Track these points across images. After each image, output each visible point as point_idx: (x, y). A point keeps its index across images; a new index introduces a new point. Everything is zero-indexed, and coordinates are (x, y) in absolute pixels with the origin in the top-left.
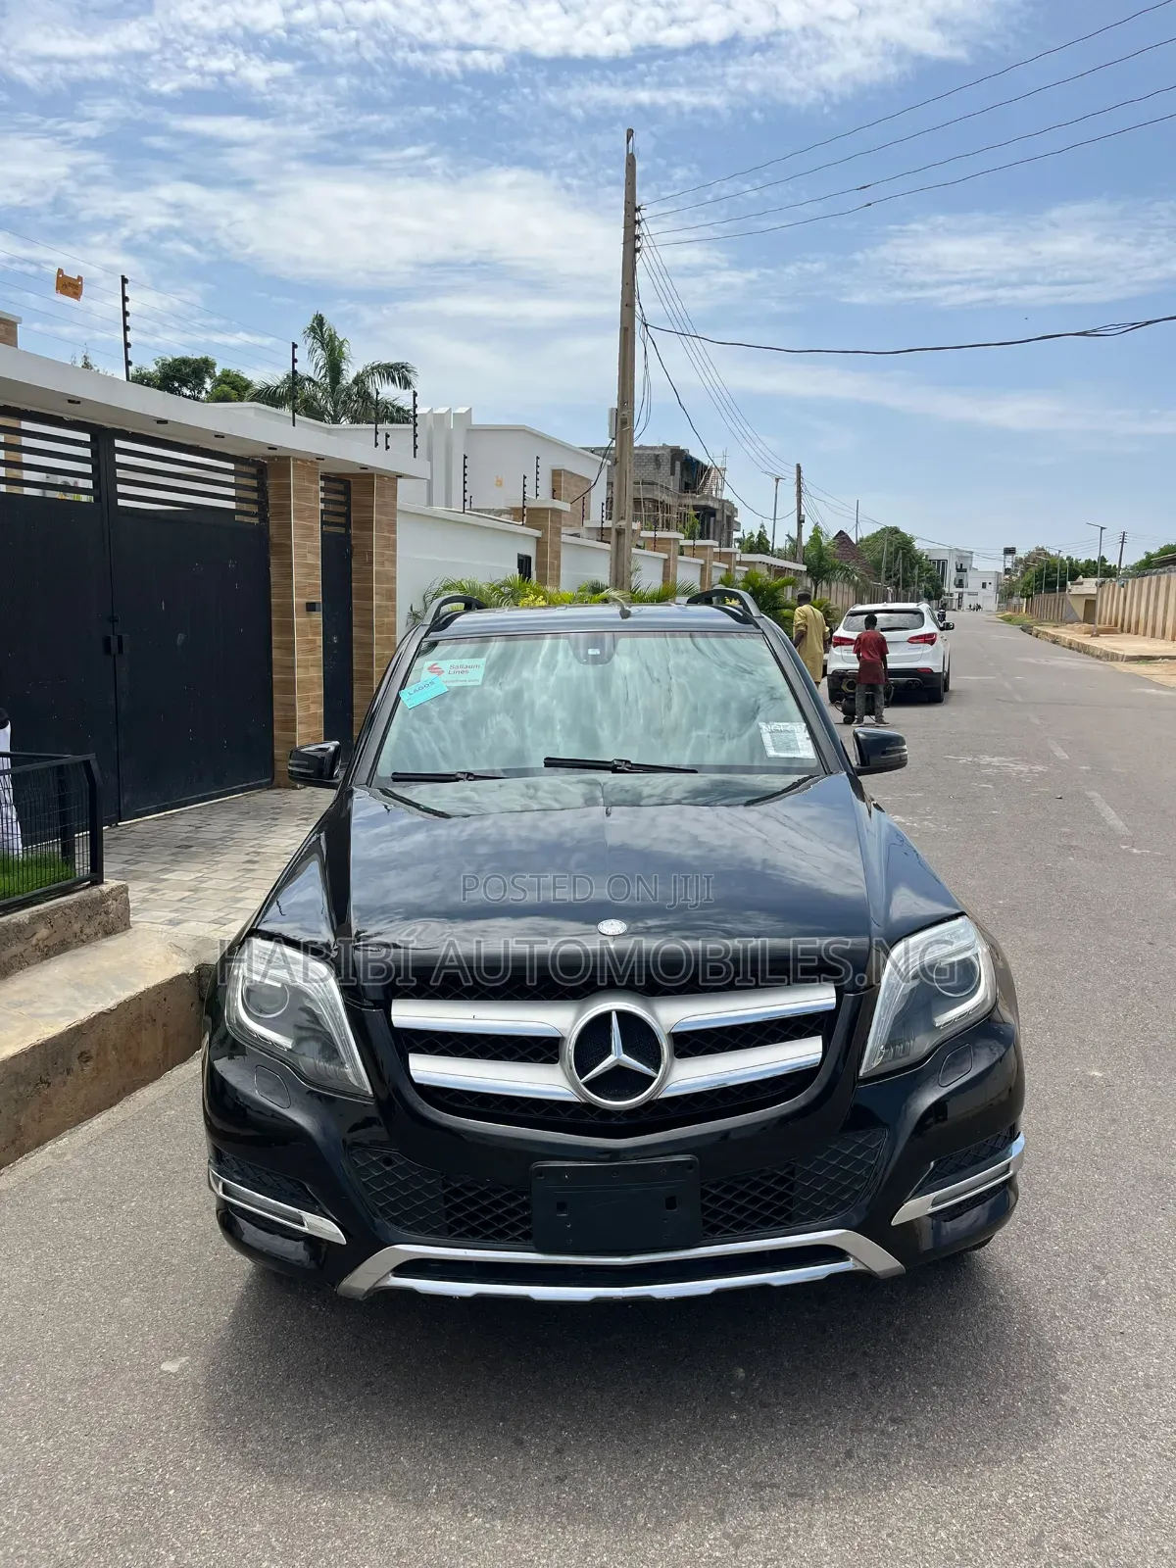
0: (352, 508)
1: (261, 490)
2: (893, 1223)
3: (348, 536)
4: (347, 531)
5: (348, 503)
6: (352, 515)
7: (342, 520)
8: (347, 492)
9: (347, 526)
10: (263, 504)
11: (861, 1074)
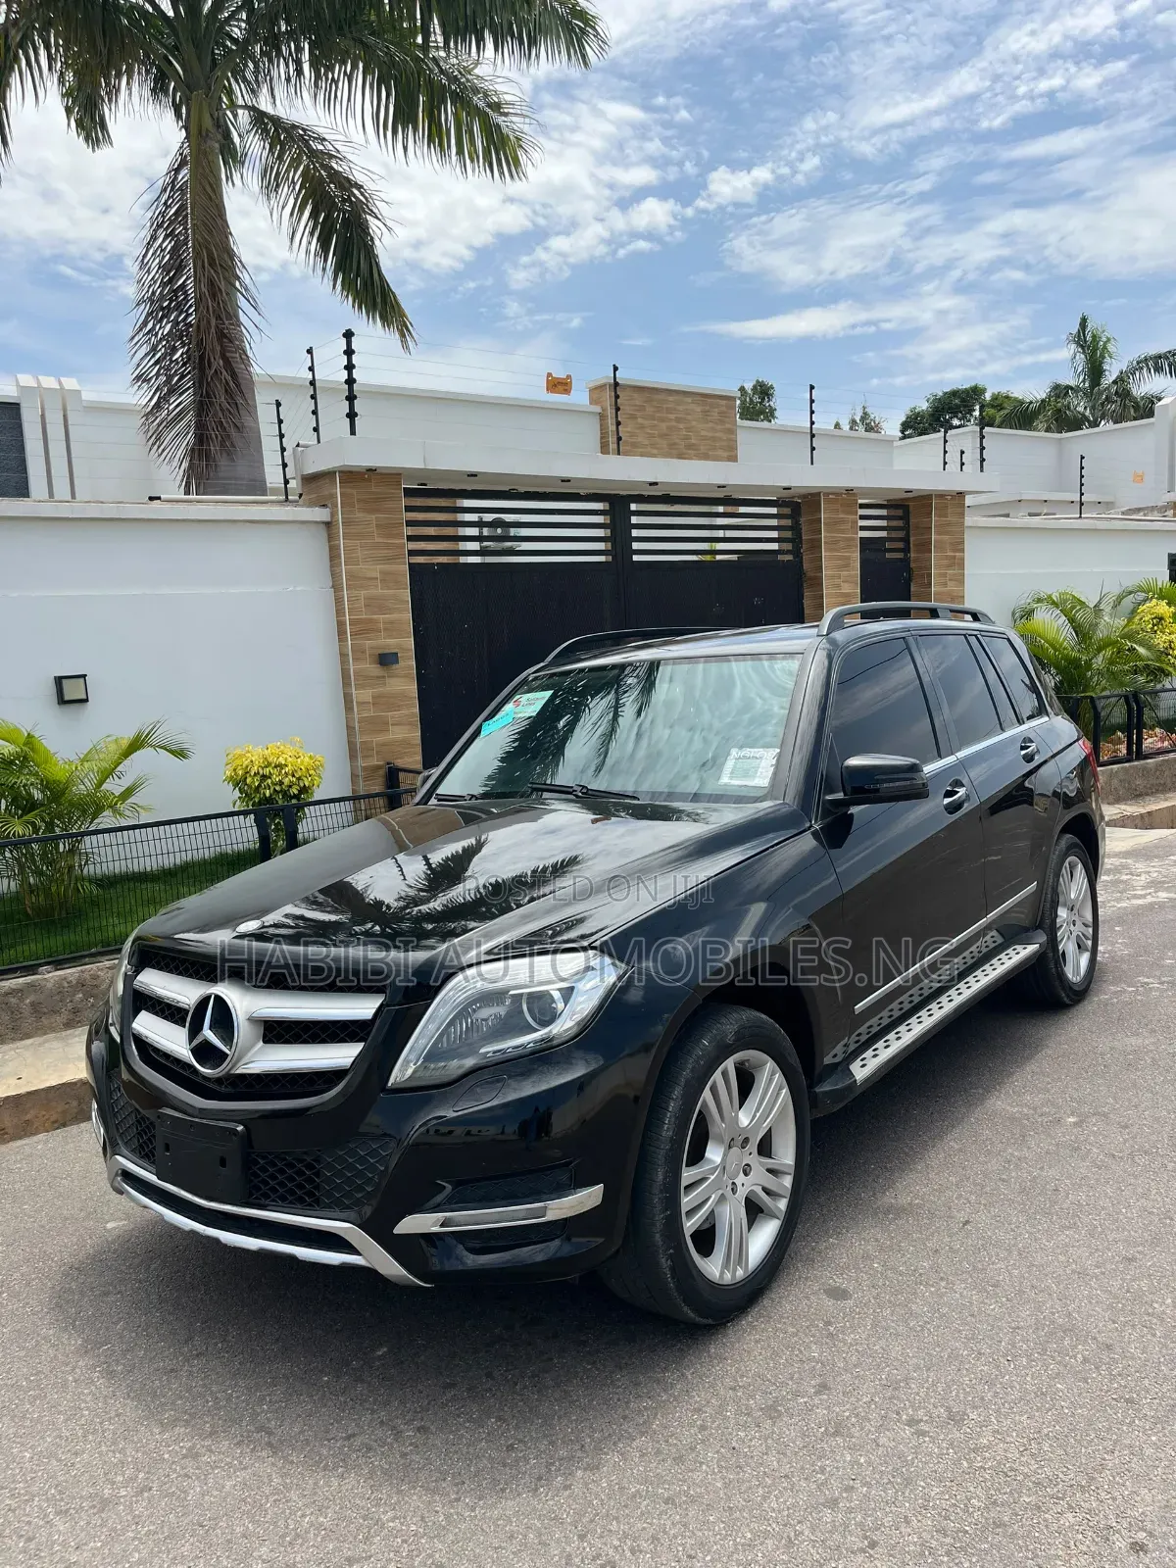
0: (911, 532)
1: (796, 528)
2: (395, 1231)
3: (906, 561)
4: (906, 555)
5: (906, 528)
6: (912, 539)
7: (901, 545)
8: (906, 517)
9: (906, 550)
10: (797, 541)
11: (390, 1084)
